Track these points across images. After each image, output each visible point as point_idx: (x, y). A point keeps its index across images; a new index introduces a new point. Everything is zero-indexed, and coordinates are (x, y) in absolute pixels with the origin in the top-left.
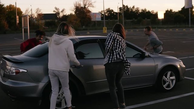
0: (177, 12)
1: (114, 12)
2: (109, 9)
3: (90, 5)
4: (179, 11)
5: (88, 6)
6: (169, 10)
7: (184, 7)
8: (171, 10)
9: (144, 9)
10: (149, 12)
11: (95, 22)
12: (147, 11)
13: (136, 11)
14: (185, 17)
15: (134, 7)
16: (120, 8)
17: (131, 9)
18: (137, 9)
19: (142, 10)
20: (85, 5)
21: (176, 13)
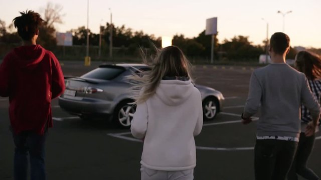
0: (191, 40)
1: (91, 34)
2: (84, 27)
3: (57, 19)
4: (195, 38)
5: (53, 21)
6: (179, 35)
7: (204, 33)
8: (182, 36)
9: (139, 31)
10: (147, 37)
11: (62, 47)
12: (144, 34)
13: (127, 33)
14: (204, 48)
15: (123, 27)
16: (102, 28)
17: (119, 30)
18: (128, 31)
19: (137, 33)
20: (48, 19)
21: (189, 41)
